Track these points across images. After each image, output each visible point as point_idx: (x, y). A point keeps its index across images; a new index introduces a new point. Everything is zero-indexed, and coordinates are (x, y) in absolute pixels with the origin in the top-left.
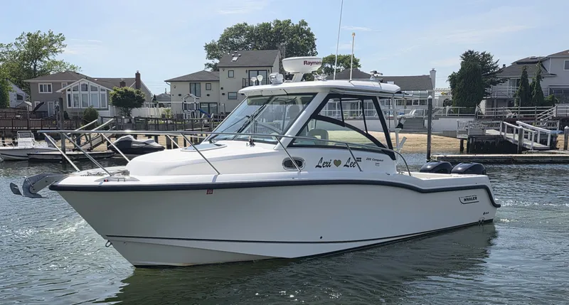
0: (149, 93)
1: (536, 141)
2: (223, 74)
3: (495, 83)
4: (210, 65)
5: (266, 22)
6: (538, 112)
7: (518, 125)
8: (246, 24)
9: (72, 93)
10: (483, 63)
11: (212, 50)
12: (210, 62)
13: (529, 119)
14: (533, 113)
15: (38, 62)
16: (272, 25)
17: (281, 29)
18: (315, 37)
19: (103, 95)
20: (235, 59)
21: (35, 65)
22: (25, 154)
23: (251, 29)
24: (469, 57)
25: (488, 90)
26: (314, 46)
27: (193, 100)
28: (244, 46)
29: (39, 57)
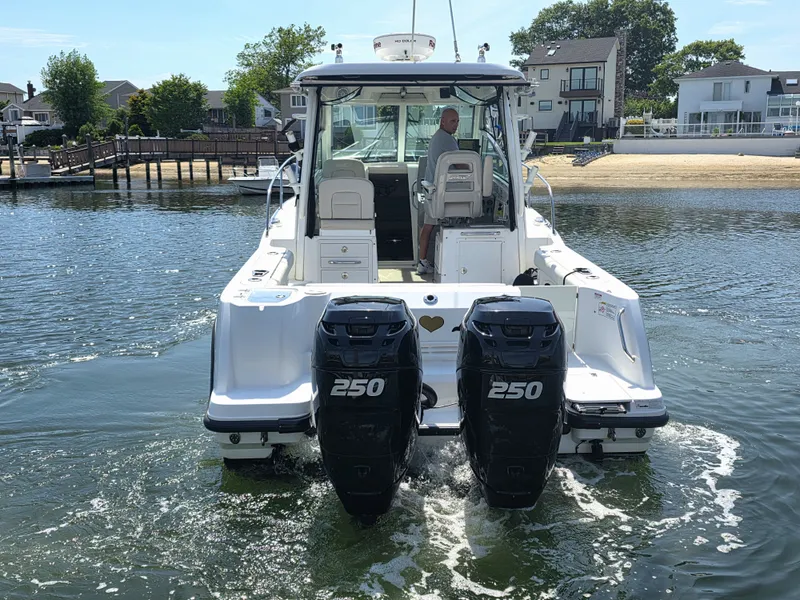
2: (533, 75)
4: (517, 63)
11: (520, 41)
12: (517, 58)
15: (292, 67)
17: (623, 6)
18: (675, 16)
20: (551, 52)
21: (288, 71)
23: (578, 9)
26: (673, 29)
28: (567, 34)
29: (292, 60)
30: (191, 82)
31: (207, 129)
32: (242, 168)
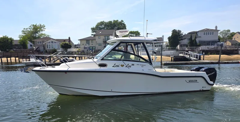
0: (73, 44)
1: (194, 58)
2: (97, 37)
3: (182, 40)
4: (93, 35)
5: (110, 21)
6: (195, 49)
7: (189, 53)
8: (104, 21)
9: (48, 44)
10: (179, 33)
11: (93, 30)
12: (93, 33)
13: (193, 50)
14: (194, 49)
15: (37, 34)
16: (112, 22)
17: (115, 23)
18: (126, 25)
19: (58, 45)
20: (100, 32)
21: (36, 35)
22: (33, 64)
23: (106, 23)
24: (174, 32)
25: (180, 42)
27: (87, 46)
28: (103, 28)
29: (37, 32)
30: (9, 37)
31: (14, 49)
32: (25, 59)
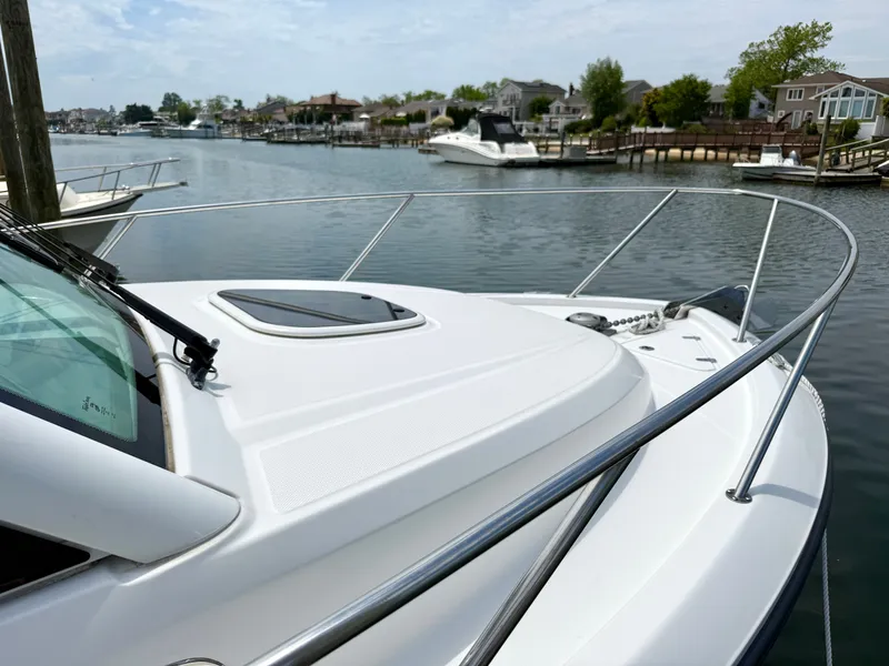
15: (791, 61)
21: (787, 66)
22: (769, 172)
